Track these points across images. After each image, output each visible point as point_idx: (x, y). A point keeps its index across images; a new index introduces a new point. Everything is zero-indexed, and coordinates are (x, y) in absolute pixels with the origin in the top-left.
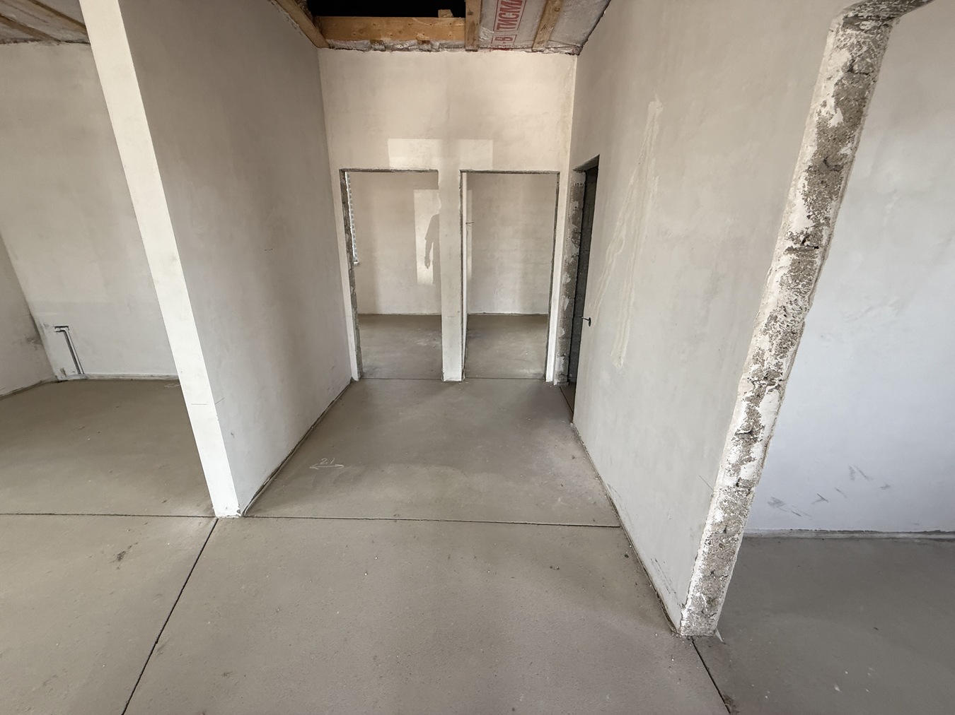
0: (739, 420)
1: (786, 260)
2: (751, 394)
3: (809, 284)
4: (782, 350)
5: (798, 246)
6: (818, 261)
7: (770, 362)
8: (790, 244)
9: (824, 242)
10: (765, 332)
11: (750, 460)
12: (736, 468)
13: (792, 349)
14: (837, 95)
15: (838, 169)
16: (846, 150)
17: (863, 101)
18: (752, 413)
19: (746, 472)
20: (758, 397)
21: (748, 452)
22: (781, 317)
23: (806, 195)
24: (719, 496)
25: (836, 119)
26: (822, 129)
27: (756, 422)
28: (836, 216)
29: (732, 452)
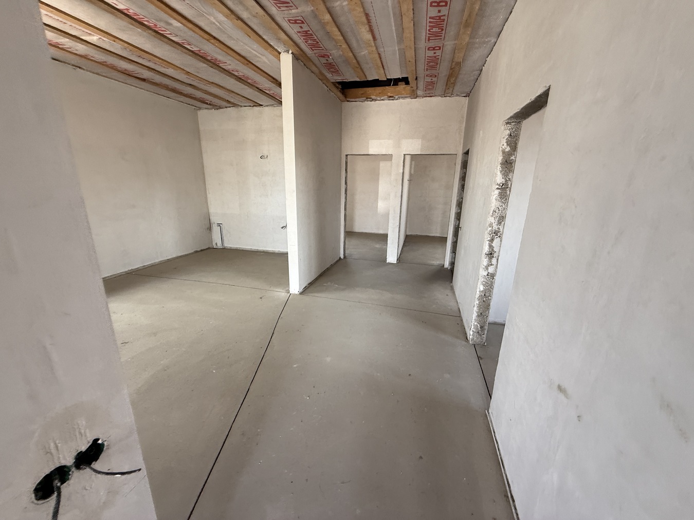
0: (486, 249)
1: (497, 192)
2: (489, 239)
3: (506, 199)
4: (499, 223)
5: (500, 187)
6: (508, 192)
7: (495, 227)
8: (498, 187)
9: (509, 186)
10: (492, 216)
11: (492, 265)
12: (487, 268)
13: (503, 223)
14: (507, 142)
15: (511, 163)
16: (513, 158)
17: (516, 144)
18: (491, 246)
19: (491, 270)
20: (492, 240)
21: (491, 262)
22: (497, 211)
23: (501, 172)
24: (481, 280)
25: (508, 149)
26: (504, 152)
27: (493, 250)
28: (512, 177)
29: (485, 261)
